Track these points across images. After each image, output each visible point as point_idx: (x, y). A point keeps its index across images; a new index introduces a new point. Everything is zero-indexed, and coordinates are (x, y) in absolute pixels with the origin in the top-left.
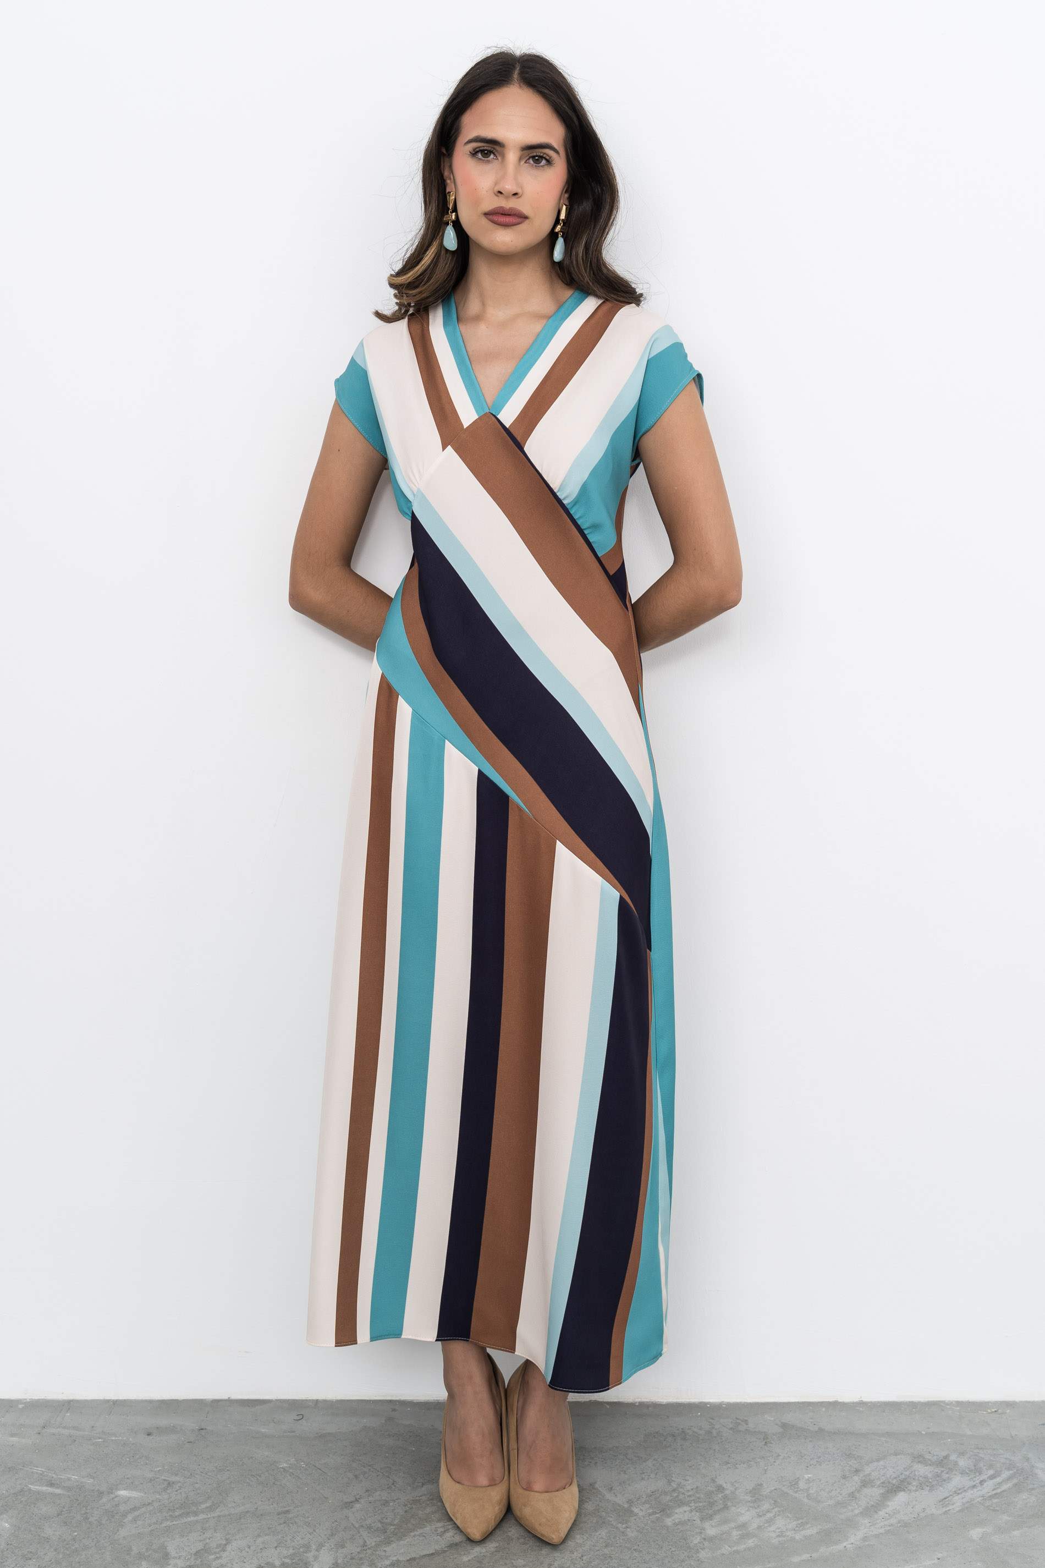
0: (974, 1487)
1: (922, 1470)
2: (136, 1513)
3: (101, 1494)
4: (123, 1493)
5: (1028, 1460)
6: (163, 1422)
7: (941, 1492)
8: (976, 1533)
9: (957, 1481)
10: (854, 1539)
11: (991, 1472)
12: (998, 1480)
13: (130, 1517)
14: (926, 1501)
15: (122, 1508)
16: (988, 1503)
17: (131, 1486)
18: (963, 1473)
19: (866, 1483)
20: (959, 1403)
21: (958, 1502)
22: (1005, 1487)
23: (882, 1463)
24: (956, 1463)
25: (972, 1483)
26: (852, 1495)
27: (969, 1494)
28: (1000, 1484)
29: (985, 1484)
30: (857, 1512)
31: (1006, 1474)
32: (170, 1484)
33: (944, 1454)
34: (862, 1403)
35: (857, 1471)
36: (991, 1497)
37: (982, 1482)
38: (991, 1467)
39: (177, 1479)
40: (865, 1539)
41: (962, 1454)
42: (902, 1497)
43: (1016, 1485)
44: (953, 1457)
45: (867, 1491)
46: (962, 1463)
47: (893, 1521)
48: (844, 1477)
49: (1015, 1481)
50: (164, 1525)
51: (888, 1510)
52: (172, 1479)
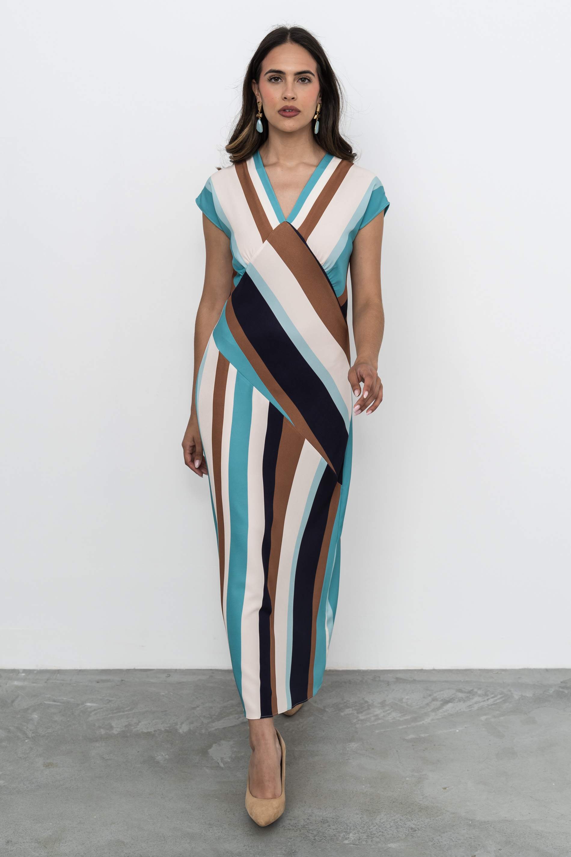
0: (484, 701)
1: (460, 695)
2: (96, 712)
3: (78, 705)
4: (89, 704)
5: (510, 691)
6: (104, 677)
7: (469, 703)
8: (483, 718)
9: (476, 699)
10: (427, 720)
11: (493, 696)
12: (496, 698)
13: (93, 713)
14: (462, 707)
15: (89, 710)
16: (490, 707)
17: (92, 701)
18: (479, 696)
19: (435, 699)
20: (480, 670)
21: (476, 707)
22: (498, 701)
23: (442, 692)
24: (476, 692)
25: (484, 700)
26: (427, 704)
27: (482, 704)
28: (496, 700)
29: (489, 700)
30: (429, 710)
31: (499, 696)
32: (110, 701)
33: (471, 689)
34: (434, 670)
35: (430, 695)
36: (492, 705)
37: (488, 700)
38: (492, 694)
39: (113, 699)
40: (432, 720)
41: (480, 689)
42: (450, 705)
43: (503, 700)
44: (475, 690)
45: (435, 703)
46: (479, 692)
47: (446, 714)
48: (424, 697)
49: (503, 699)
50: (109, 716)
51: (443, 710)
52: (111, 699)
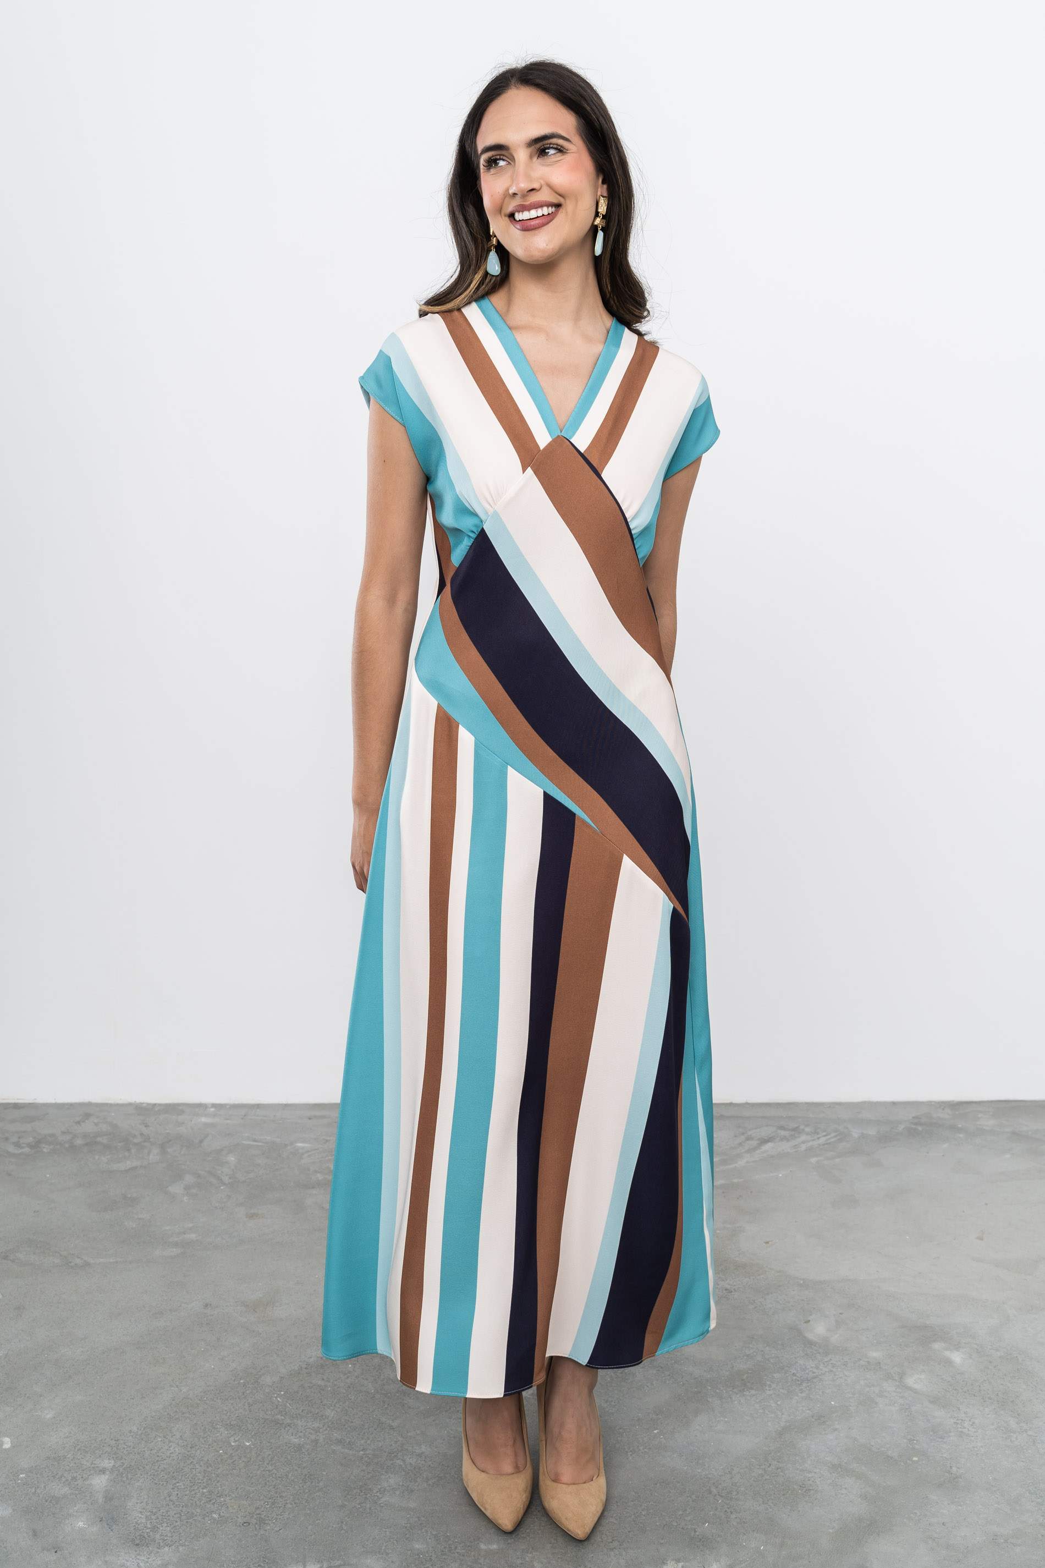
0: (813, 1140)
1: (782, 1133)
2: (310, 1153)
3: (286, 1145)
4: (300, 1145)
5: (847, 1128)
7: (793, 1143)
8: (814, 1160)
9: (803, 1137)
10: (741, 1163)
11: (824, 1134)
12: (829, 1137)
13: (306, 1155)
14: (785, 1147)
15: (301, 1151)
16: (821, 1147)
17: (303, 1142)
18: (808, 1134)
19: (749, 1138)
20: (807, 1103)
21: (803, 1147)
22: (832, 1140)
23: (758, 1130)
24: (803, 1130)
25: (813, 1139)
26: (740, 1144)
27: (811, 1143)
28: (829, 1139)
29: (820, 1139)
30: (743, 1151)
31: (833, 1135)
32: (327, 1141)
33: (796, 1126)
34: (747, 1104)
35: (743, 1134)
36: (824, 1145)
37: (818, 1138)
38: (825, 1131)
40: (747, 1162)
41: (807, 1125)
42: (770, 1145)
43: (839, 1139)
44: (802, 1127)
45: (750, 1142)
46: (807, 1129)
47: (765, 1155)
48: (736, 1136)
49: (838, 1137)
51: (761, 1150)
52: (328, 1138)
